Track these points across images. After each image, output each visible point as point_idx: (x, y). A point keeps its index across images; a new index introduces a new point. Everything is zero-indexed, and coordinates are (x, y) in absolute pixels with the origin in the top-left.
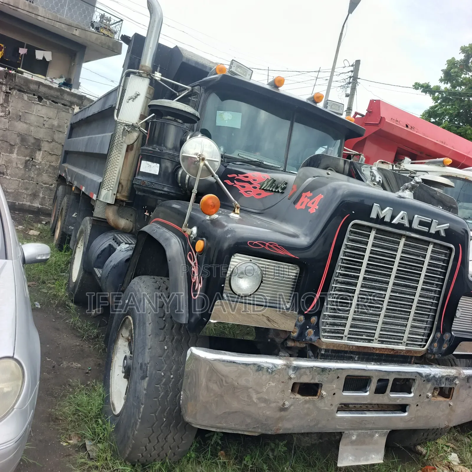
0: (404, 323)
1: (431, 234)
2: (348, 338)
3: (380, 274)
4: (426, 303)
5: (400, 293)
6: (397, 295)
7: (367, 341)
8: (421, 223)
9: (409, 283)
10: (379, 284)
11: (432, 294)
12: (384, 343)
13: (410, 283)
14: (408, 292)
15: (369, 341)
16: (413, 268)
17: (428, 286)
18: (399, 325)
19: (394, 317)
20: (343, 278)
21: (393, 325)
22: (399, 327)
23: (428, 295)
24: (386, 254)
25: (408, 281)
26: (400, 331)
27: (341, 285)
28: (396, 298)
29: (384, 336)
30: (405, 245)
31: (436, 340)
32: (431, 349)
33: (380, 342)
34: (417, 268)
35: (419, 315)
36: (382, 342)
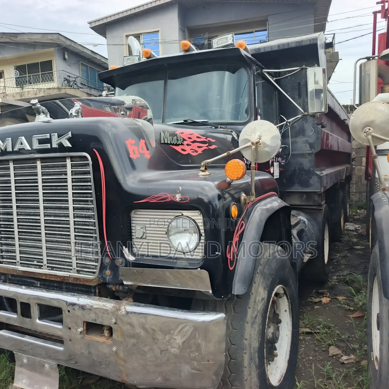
0: (68, 248)
1: (55, 148)
2: (21, 263)
3: (30, 200)
4: (86, 223)
5: (55, 216)
6: (52, 218)
7: (38, 267)
8: (41, 142)
9: (59, 204)
10: (32, 210)
11: (89, 212)
12: (54, 269)
13: (61, 204)
14: (62, 215)
15: (40, 267)
16: (59, 188)
17: (82, 205)
18: (64, 250)
19: (57, 242)
20: (3, 210)
21: (57, 250)
22: (65, 252)
23: (85, 214)
24: (30, 181)
25: (58, 203)
26: (67, 256)
27: (3, 216)
28: (52, 222)
29: (53, 262)
30: (42, 167)
31: (107, 266)
32: (102, 277)
33: (50, 269)
34: (63, 188)
35: (83, 238)
36: (52, 268)
